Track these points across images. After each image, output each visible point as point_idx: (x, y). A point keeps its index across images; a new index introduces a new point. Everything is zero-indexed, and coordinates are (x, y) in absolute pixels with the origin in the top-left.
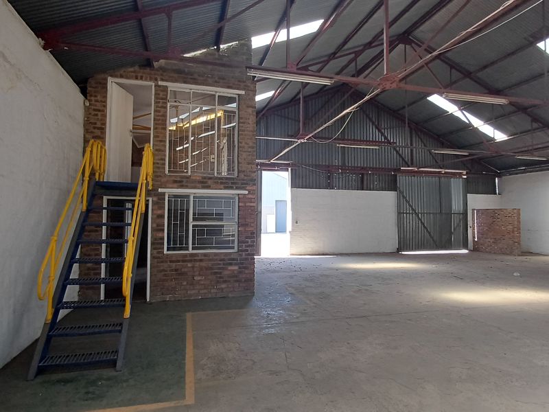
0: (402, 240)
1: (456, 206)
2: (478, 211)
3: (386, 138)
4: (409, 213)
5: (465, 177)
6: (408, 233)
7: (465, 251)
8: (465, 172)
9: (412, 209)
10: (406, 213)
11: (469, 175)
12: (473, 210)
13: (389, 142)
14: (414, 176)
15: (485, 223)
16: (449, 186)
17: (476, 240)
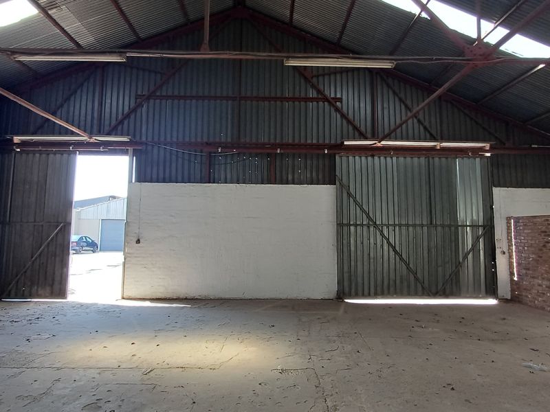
0: (346, 275)
1: (468, 211)
2: (517, 220)
3: (319, 92)
4: (362, 225)
5: (488, 155)
6: (359, 264)
7: (492, 302)
8: (487, 146)
9: (368, 216)
10: (356, 225)
11: (496, 152)
12: (509, 219)
13: (326, 99)
14: (373, 156)
15: (531, 246)
16: (450, 172)
17: (516, 279)
